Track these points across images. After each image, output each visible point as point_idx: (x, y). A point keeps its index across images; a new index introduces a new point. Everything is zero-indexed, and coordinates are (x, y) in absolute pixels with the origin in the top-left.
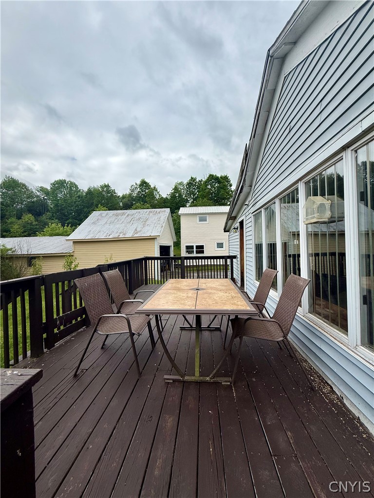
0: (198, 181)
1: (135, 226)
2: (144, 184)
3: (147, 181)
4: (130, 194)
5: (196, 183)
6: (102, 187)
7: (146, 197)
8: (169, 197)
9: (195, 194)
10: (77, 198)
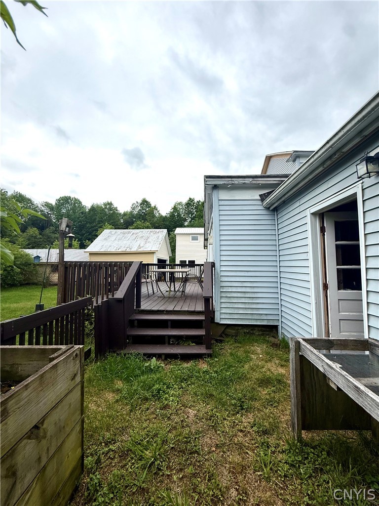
0: (196, 202)
1: (138, 243)
2: (145, 203)
3: (147, 199)
4: (131, 212)
5: (194, 203)
6: (105, 205)
7: (146, 215)
8: (168, 216)
9: (193, 214)
10: (81, 214)
